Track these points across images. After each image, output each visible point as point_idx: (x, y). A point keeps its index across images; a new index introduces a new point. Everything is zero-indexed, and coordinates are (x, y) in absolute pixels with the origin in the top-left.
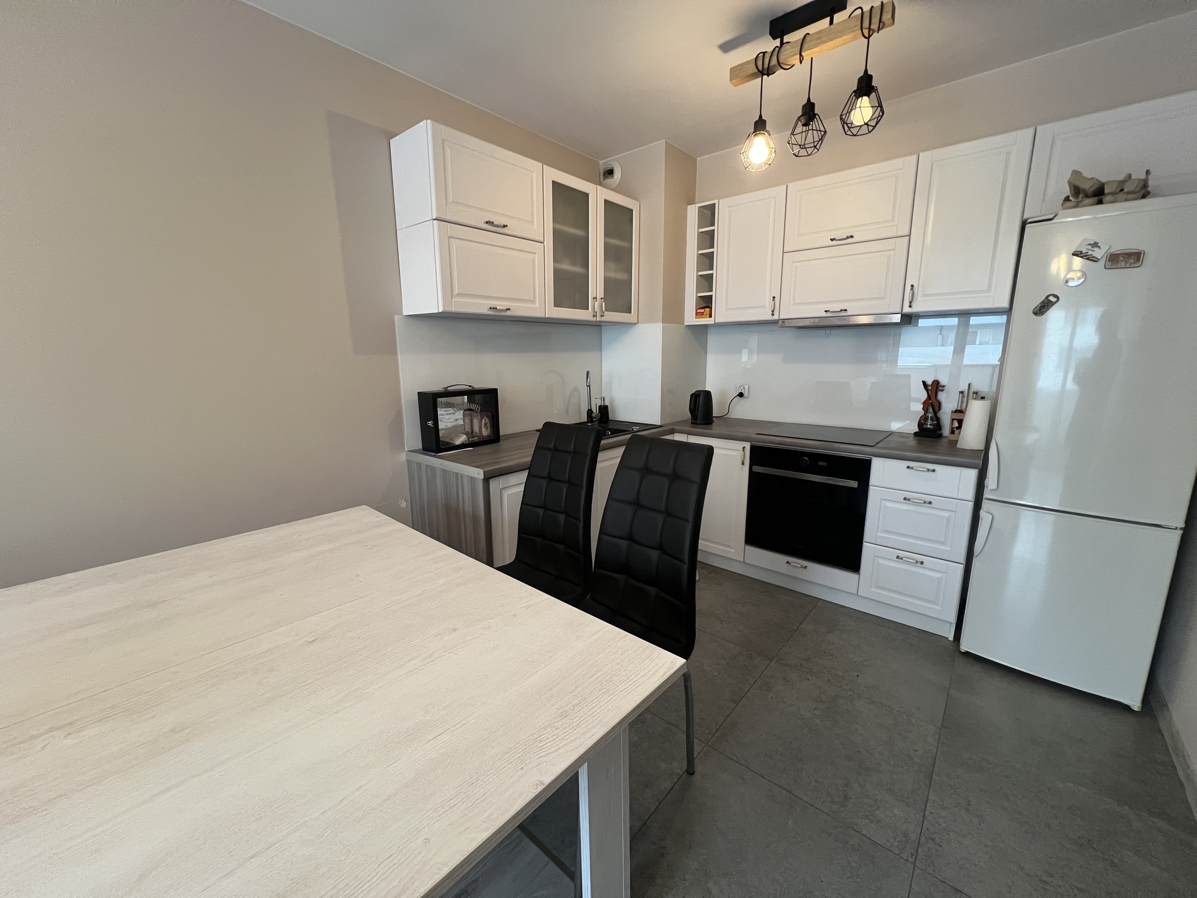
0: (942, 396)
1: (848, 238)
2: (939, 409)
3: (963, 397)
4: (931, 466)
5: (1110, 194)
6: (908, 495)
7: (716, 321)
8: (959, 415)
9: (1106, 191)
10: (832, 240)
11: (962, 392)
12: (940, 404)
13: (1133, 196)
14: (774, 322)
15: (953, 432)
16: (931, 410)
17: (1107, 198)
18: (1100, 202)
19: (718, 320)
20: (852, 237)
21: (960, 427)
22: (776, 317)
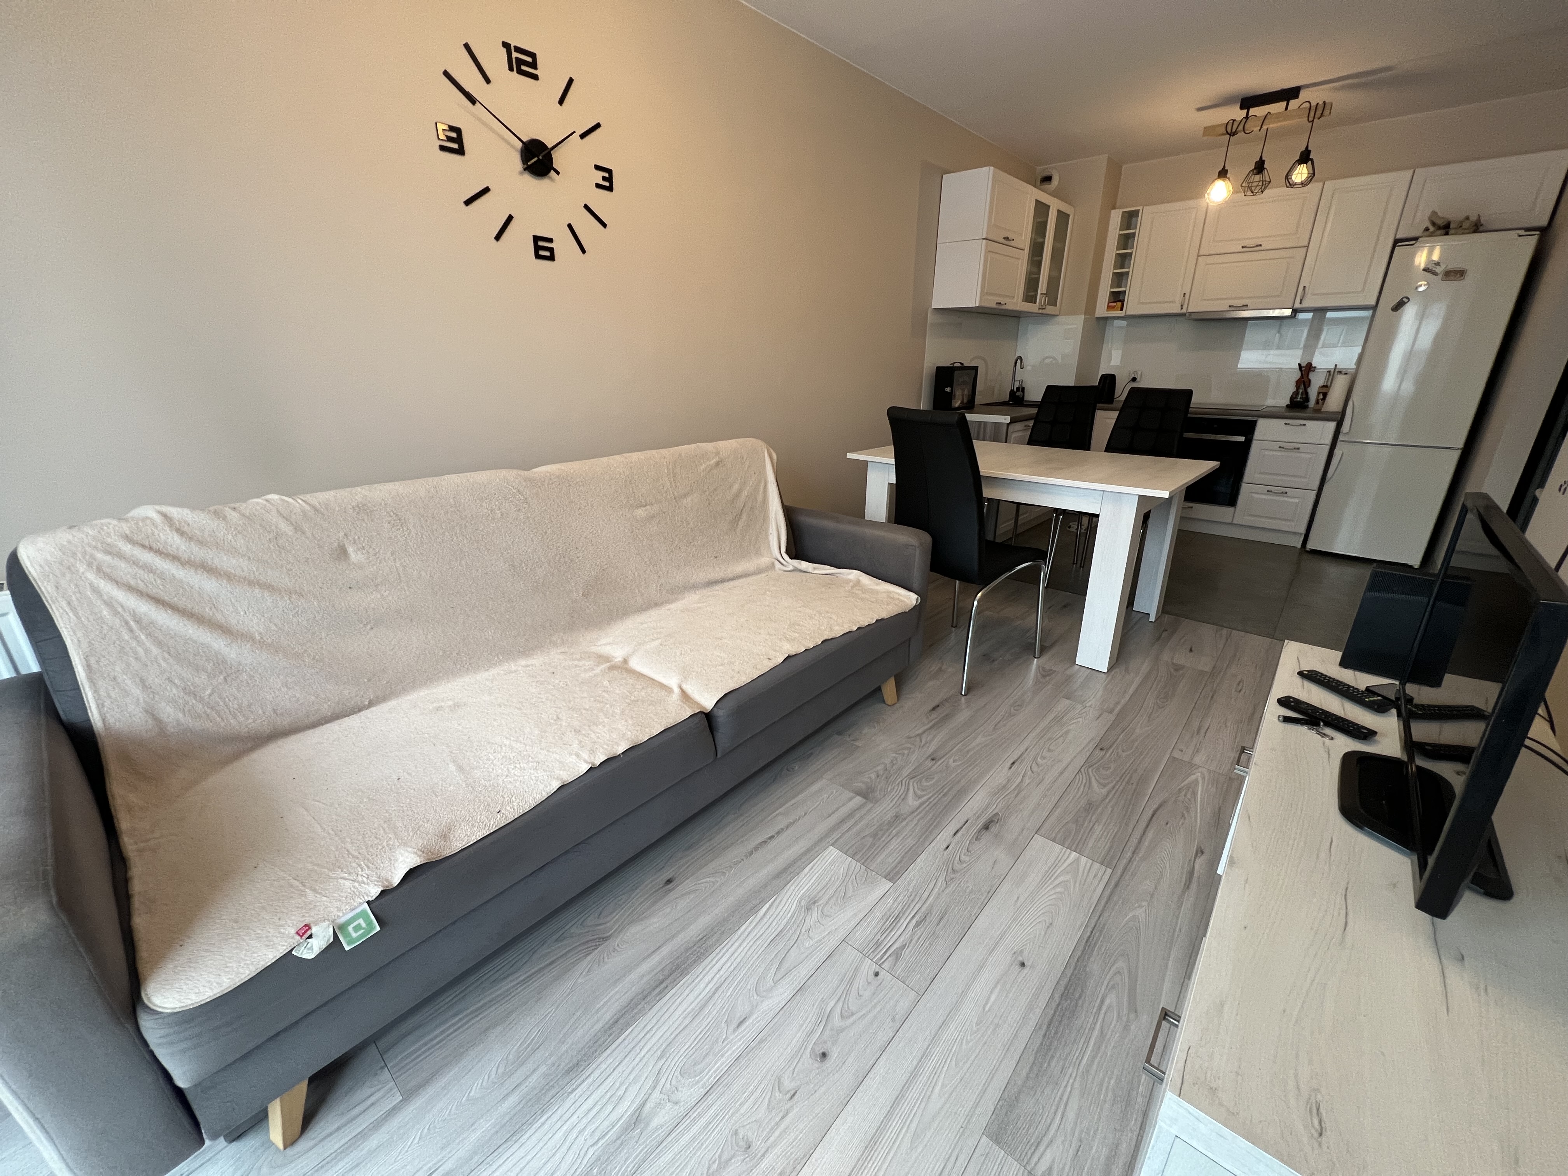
0: (1312, 376)
1: (1257, 246)
2: (1309, 385)
3: (1330, 375)
4: (1302, 422)
5: (1453, 228)
6: (1282, 444)
7: (1127, 314)
8: (1324, 392)
9: (1451, 227)
10: (1243, 247)
11: (1329, 372)
12: (1310, 381)
13: (1467, 231)
14: (1183, 315)
15: (1317, 402)
16: (1302, 387)
17: (1451, 232)
18: (1447, 234)
19: (1129, 313)
20: (1260, 245)
21: (1324, 399)
22: (1184, 311)
